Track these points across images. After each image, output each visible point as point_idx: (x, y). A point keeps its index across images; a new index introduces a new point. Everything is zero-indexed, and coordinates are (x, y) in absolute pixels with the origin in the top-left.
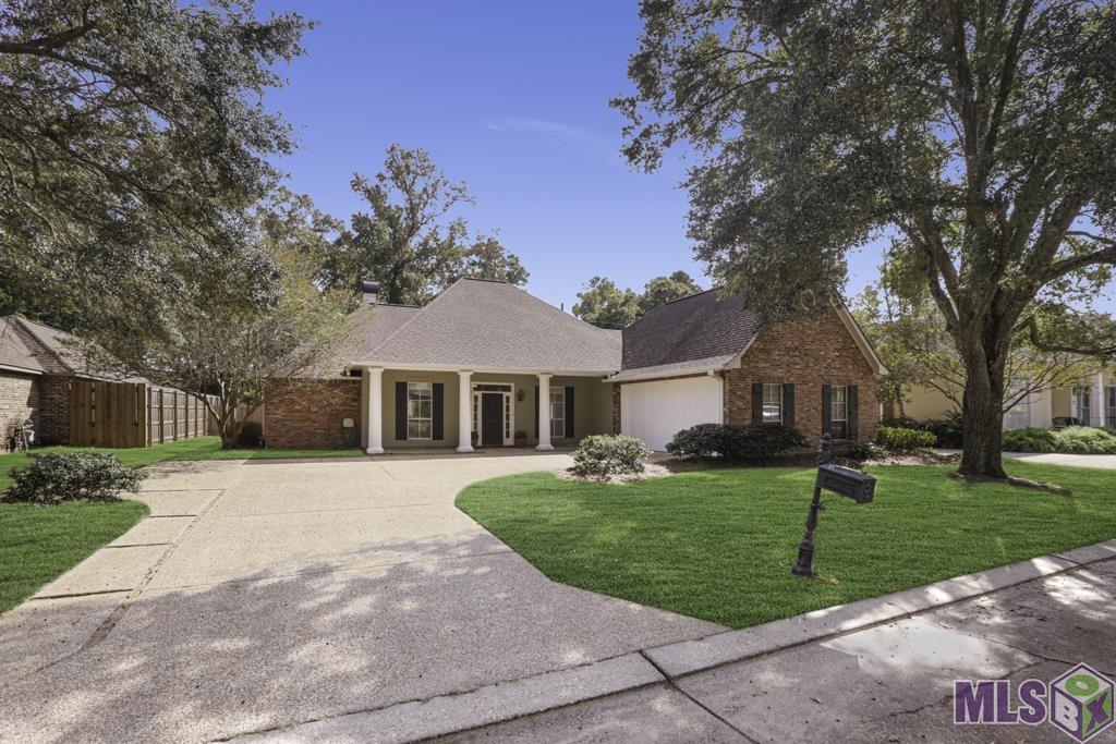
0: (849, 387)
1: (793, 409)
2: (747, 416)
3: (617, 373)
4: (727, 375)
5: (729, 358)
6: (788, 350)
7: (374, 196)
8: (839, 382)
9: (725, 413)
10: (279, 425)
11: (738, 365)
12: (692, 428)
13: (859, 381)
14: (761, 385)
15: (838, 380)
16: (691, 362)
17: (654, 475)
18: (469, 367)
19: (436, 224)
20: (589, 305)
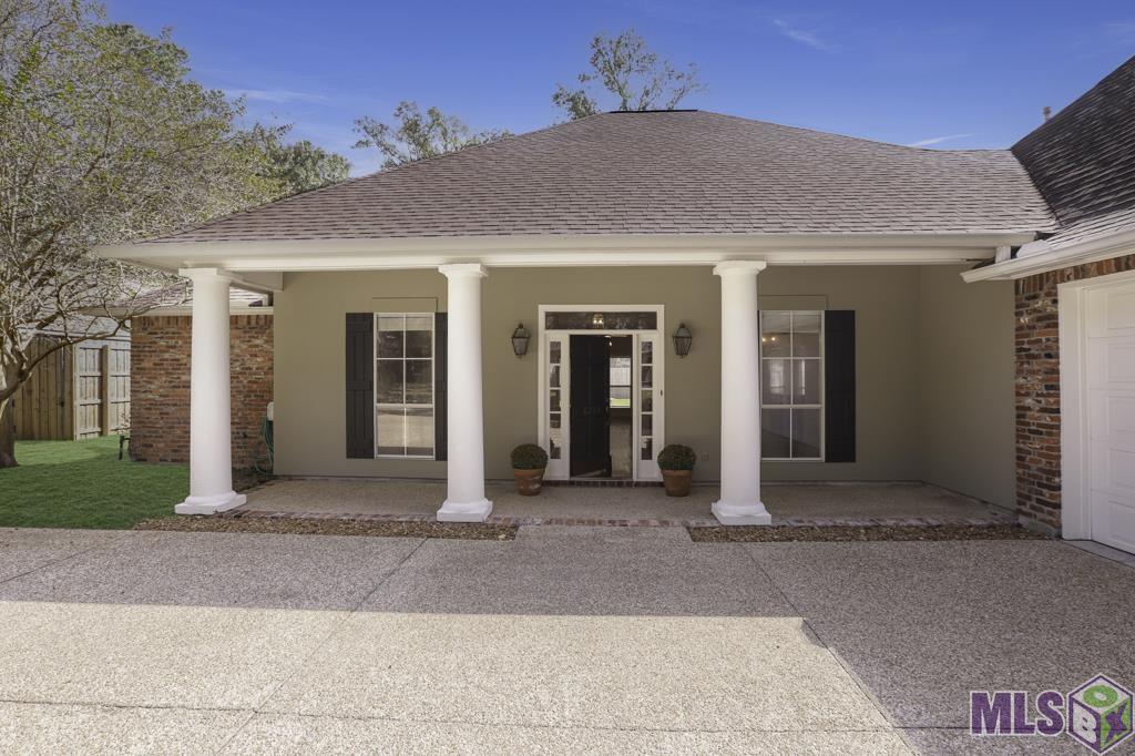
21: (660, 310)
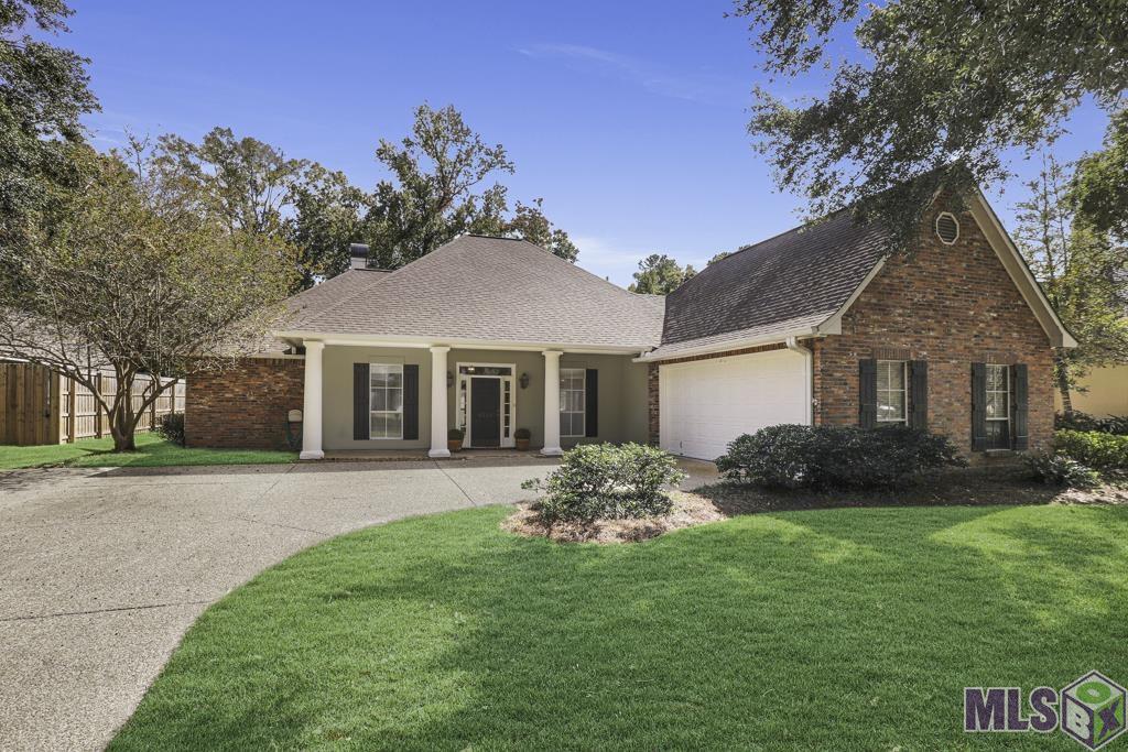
0: (1013, 367)
1: (924, 401)
2: (850, 413)
3: (654, 349)
4: (818, 345)
5: (820, 318)
6: (917, 307)
7: (401, 164)
8: (999, 359)
9: (814, 406)
10: (205, 419)
11: (835, 328)
12: (760, 433)
13: (1030, 358)
14: (873, 363)
15: (996, 356)
16: (759, 328)
17: (689, 520)
18: (448, 340)
19: (472, 191)
20: (646, 285)
21: (513, 367)
